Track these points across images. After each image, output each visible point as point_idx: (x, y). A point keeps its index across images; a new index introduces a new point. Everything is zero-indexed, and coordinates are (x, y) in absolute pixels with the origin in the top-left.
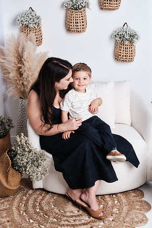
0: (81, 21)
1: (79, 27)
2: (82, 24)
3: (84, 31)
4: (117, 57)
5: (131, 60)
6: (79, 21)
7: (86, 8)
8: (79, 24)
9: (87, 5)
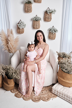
0: (38, 25)
1: (37, 27)
2: (38, 26)
3: (39, 28)
4: (49, 38)
5: (54, 39)
6: (37, 25)
7: (40, 21)
8: (37, 26)
9: (41, 19)
